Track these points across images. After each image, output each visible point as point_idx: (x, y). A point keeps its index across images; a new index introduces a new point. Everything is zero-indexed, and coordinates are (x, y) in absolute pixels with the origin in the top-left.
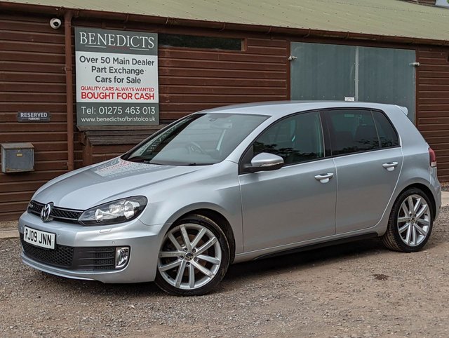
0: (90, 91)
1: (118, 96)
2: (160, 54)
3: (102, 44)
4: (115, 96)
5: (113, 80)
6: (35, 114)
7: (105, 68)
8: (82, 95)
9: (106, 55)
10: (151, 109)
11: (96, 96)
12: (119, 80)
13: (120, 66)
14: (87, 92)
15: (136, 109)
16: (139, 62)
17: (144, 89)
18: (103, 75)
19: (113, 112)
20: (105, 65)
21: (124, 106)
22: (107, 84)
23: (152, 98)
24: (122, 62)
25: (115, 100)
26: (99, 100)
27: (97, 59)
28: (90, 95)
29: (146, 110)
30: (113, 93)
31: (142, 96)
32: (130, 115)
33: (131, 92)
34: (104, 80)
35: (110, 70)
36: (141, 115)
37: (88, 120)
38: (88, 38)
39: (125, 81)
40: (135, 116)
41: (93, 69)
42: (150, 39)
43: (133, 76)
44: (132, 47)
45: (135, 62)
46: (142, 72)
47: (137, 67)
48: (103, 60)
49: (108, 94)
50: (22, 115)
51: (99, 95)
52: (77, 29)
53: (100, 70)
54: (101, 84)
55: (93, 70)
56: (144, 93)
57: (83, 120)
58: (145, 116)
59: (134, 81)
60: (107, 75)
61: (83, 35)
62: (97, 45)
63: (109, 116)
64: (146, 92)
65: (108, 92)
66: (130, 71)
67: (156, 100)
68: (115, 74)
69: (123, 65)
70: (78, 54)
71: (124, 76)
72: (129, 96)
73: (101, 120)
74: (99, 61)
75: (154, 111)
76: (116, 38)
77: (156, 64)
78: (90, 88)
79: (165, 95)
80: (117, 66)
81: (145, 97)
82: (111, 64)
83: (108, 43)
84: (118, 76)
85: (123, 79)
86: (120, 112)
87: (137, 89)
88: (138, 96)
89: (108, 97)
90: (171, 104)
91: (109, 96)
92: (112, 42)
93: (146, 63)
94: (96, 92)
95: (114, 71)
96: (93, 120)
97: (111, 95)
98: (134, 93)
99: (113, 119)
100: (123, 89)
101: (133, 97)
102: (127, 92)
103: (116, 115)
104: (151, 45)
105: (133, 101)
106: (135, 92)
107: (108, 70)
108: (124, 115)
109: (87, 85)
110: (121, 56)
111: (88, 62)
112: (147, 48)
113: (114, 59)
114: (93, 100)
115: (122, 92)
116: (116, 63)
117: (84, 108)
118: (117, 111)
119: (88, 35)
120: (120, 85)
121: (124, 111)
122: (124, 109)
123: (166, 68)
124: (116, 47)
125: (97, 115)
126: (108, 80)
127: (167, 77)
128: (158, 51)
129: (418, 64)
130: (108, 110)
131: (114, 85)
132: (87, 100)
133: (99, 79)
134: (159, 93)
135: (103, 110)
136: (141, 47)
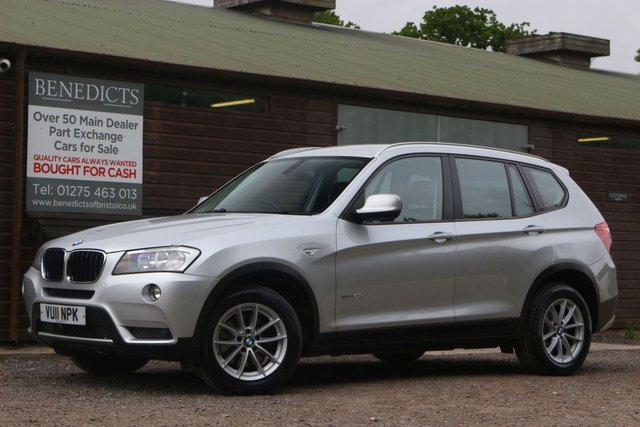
0: (46, 162)
1: (85, 171)
2: (147, 116)
3: (66, 96)
4: (81, 170)
5: (78, 147)
7: (68, 131)
8: (35, 168)
9: (69, 112)
10: (132, 192)
11: (54, 170)
12: (87, 149)
13: (89, 129)
14: (42, 163)
15: (109, 191)
16: (116, 124)
17: (123, 163)
18: (65, 140)
19: (76, 193)
20: (69, 126)
21: (93, 185)
22: (70, 154)
23: (133, 176)
24: (93, 123)
25: (81, 177)
26: (58, 176)
27: (57, 117)
28: (46, 168)
29: (124, 194)
30: (78, 167)
31: (119, 173)
32: (101, 200)
33: (104, 166)
34: (66, 147)
35: (76, 133)
36: (117, 200)
37: (42, 203)
38: (46, 87)
39: (96, 149)
40: (108, 200)
41: (52, 130)
42: (133, 93)
43: (107, 143)
44: (107, 102)
45: (110, 124)
46: (119, 138)
47: (113, 130)
48: (67, 119)
49: (70, 167)
51: (58, 168)
52: (32, 74)
53: (61, 133)
54: (62, 153)
55: (51, 132)
56: (122, 168)
57: (35, 202)
58: (122, 201)
59: (108, 150)
60: (71, 140)
61: (40, 83)
62: (58, 97)
63: (71, 199)
64: (126, 167)
65: (71, 165)
66: (102, 136)
67: (139, 179)
68: (83, 140)
69: (93, 127)
70: (32, 109)
71: (95, 142)
72: (100, 172)
73: (60, 204)
74: (61, 119)
75: (135, 194)
76: (85, 89)
77: (140, 127)
78: (46, 158)
79: (152, 173)
80: (85, 128)
81: (123, 174)
82: (77, 125)
83: (74, 94)
84: (87, 142)
85: (93, 147)
86: (87, 193)
87: (113, 163)
88: (113, 173)
89: (70, 172)
90: (159, 186)
91: (72, 170)
92: (80, 94)
93: (125, 125)
94: (54, 164)
95: (81, 135)
96: (49, 203)
97: (75, 169)
98: (107, 168)
99: (76, 204)
100: (93, 161)
101: (106, 173)
102: (98, 166)
103: (81, 199)
104: (134, 100)
105: (106, 178)
106: (109, 166)
107: (72, 133)
108: (93, 198)
109: (42, 153)
110: (91, 114)
111: (46, 120)
112: (128, 103)
113: (81, 118)
114: (50, 175)
115: (91, 165)
116: (84, 124)
117: (36, 185)
118: (83, 192)
119: (46, 83)
120: (89, 156)
121: (92, 193)
122: (92, 190)
123: (155, 134)
124: (85, 101)
125: (54, 196)
126: (72, 148)
127: (156, 147)
128: (145, 110)
129: (533, 146)
130: (71, 190)
131: (80, 154)
132: (41, 175)
133: (58, 145)
134: (144, 169)
135: (64, 190)
136: (119, 102)
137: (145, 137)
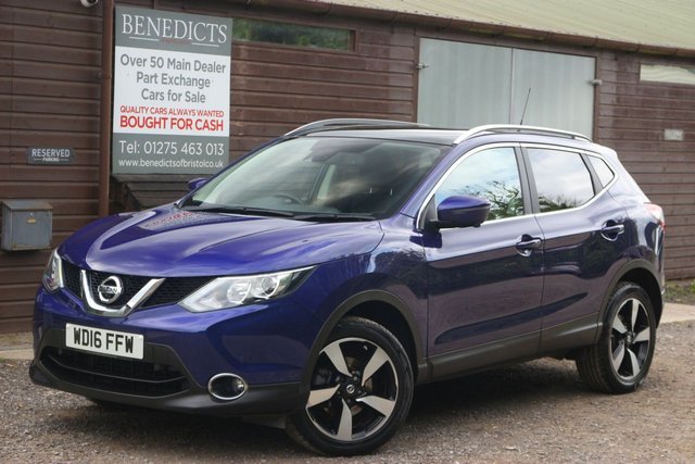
0: (132, 114)
1: (172, 124)
2: (235, 56)
3: (153, 35)
4: (168, 122)
5: (166, 96)
6: (53, 151)
7: (156, 76)
8: (122, 121)
9: (157, 53)
10: (219, 147)
11: (141, 123)
12: (174, 97)
13: (177, 73)
14: (129, 116)
15: (196, 147)
16: (203, 67)
17: (210, 113)
18: (153, 87)
19: (163, 150)
20: (157, 70)
21: (181, 140)
22: (158, 104)
23: (220, 128)
24: (180, 66)
25: (168, 131)
26: (145, 131)
27: (145, 60)
28: (133, 122)
29: (211, 149)
30: (165, 119)
31: (206, 125)
32: (188, 157)
33: (191, 117)
34: (154, 96)
35: (163, 79)
36: (204, 157)
37: (129, 163)
38: (133, 24)
39: (183, 97)
40: (195, 158)
41: (140, 76)
42: (221, 29)
43: (194, 90)
44: (195, 40)
45: (198, 66)
46: (206, 83)
47: (200, 75)
49: (157, 120)
50: (34, 152)
51: (145, 121)
52: (119, 8)
53: (148, 79)
54: (149, 104)
55: (138, 78)
56: (209, 119)
57: (121, 163)
58: (209, 158)
59: (196, 98)
60: (159, 87)
61: (128, 20)
62: (145, 36)
63: (158, 158)
64: (213, 118)
65: (158, 116)
66: (190, 82)
67: (225, 132)
68: (170, 87)
69: (181, 71)
70: (119, 51)
71: (181, 89)
72: (188, 124)
73: (147, 163)
74: (148, 63)
75: (222, 150)
76: (173, 26)
77: (228, 70)
78: (133, 110)
79: (238, 124)
80: (173, 72)
81: (210, 126)
82: (165, 69)
83: (161, 33)
84: (176, 89)
85: (180, 95)
86: (174, 150)
87: (200, 113)
89: (157, 125)
90: (246, 138)
91: (159, 123)
92: (168, 33)
93: (212, 68)
94: (141, 116)
95: (168, 80)
96: (135, 163)
97: (162, 121)
98: (194, 119)
99: (163, 163)
100: (180, 112)
101: (193, 126)
102: (185, 117)
103: (168, 157)
104: (222, 38)
105: (194, 132)
106: (197, 117)
107: (159, 79)
108: (180, 156)
109: (129, 104)
110: (179, 56)
111: (133, 64)
112: (216, 42)
113: (169, 60)
114: (137, 130)
115: (178, 117)
116: (172, 67)
117: (123, 142)
118: (170, 150)
119: (134, 19)
120: (175, 105)
121: (179, 150)
122: (179, 146)
123: (240, 77)
124: (173, 40)
125: (141, 156)
126: (159, 97)
127: (242, 93)
128: (232, 49)
129: (600, 81)
130: (158, 147)
131: (168, 104)
132: (128, 130)
133: (147, 94)
134: (231, 120)
135: (150, 148)
136: (207, 41)
137: (232, 80)
